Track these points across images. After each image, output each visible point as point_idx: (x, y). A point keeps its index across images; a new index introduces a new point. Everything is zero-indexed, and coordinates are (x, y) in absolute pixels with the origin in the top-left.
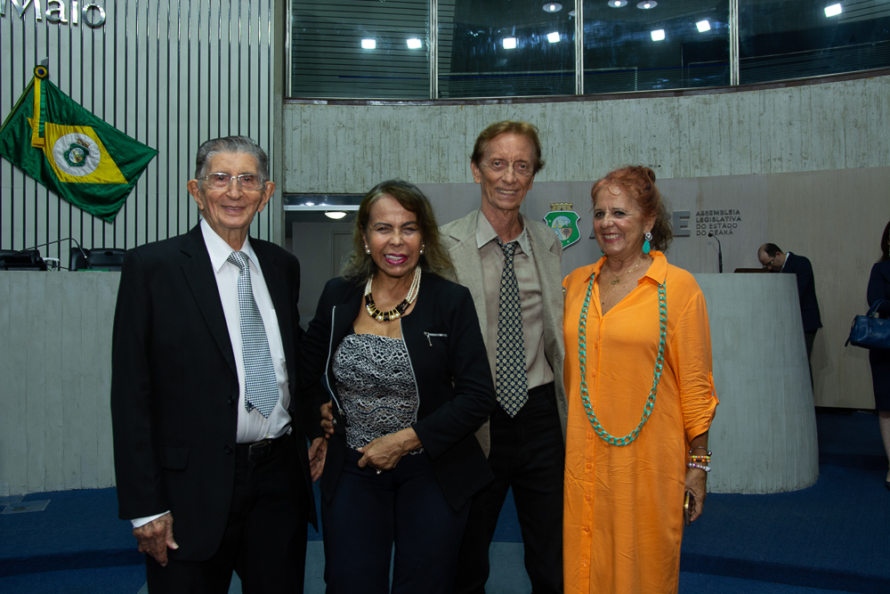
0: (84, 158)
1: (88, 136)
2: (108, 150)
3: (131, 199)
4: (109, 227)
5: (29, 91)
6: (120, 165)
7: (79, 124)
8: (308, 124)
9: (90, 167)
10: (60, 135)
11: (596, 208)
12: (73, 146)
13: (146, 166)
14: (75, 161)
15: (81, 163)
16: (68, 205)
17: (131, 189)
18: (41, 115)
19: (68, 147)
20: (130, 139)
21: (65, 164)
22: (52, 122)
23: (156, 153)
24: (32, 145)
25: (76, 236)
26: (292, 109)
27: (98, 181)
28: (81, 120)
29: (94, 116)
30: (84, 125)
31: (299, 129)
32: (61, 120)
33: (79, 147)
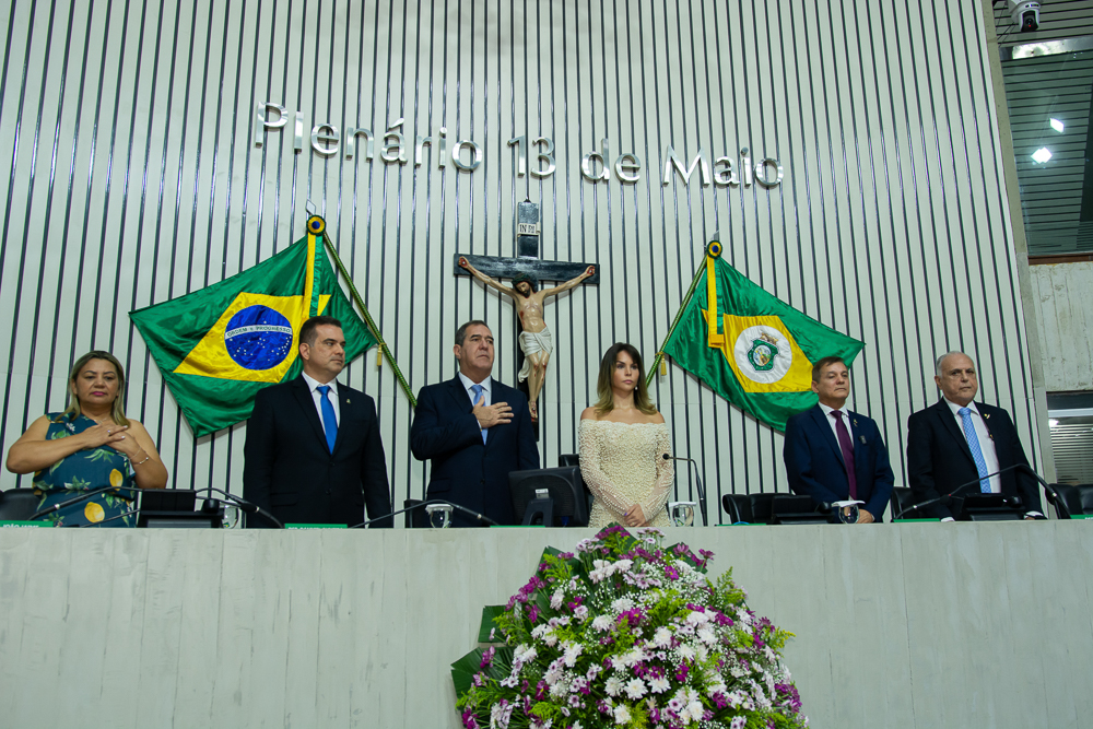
0: (772, 358)
2: (801, 346)
5: (699, 277)
7: (761, 314)
8: (1063, 291)
9: (779, 370)
10: (739, 330)
12: (756, 343)
14: (761, 364)
15: (768, 366)
18: (717, 305)
19: (751, 344)
20: (825, 329)
21: (749, 367)
22: (730, 313)
23: (861, 345)
24: (710, 345)
28: (763, 308)
29: (778, 301)
30: (768, 314)
31: (1051, 299)
32: (741, 311)
33: (764, 344)
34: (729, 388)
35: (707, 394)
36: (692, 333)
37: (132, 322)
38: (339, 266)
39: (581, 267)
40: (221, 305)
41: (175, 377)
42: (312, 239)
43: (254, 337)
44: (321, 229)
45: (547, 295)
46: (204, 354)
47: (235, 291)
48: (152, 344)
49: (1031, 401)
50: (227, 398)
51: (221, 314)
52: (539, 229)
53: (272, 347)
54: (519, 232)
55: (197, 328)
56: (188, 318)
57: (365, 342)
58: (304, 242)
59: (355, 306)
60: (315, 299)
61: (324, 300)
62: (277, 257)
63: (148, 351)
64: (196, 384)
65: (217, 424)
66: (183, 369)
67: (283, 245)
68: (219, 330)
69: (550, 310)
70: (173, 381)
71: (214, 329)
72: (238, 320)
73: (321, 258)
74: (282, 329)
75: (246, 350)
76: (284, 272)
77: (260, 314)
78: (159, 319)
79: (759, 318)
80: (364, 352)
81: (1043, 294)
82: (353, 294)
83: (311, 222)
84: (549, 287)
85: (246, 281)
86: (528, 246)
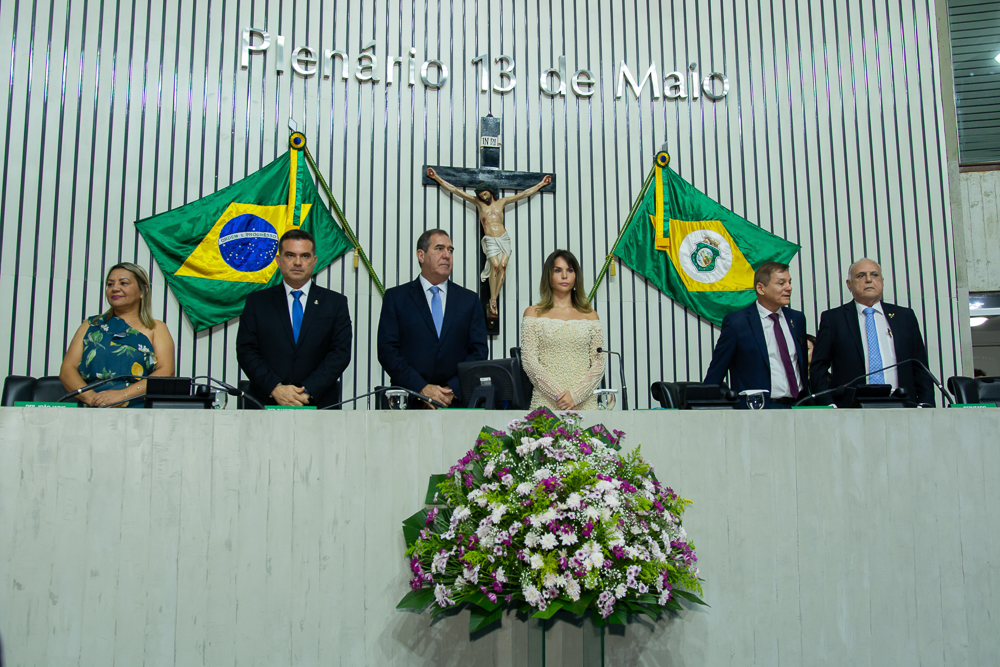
0: (714, 260)
1: (715, 233)
2: (741, 249)
5: (648, 185)
7: (705, 219)
8: (992, 197)
9: (720, 271)
10: (684, 234)
12: (700, 246)
14: (703, 265)
15: (710, 267)
16: (697, 320)
18: (664, 211)
19: (695, 247)
20: (764, 233)
21: (692, 268)
22: (676, 218)
23: (797, 248)
24: (656, 248)
26: (967, 179)
28: (707, 213)
29: (721, 207)
30: (711, 219)
31: (980, 205)
32: (686, 216)
33: (706, 247)
34: (673, 287)
35: (653, 293)
36: (640, 237)
37: (137, 231)
38: (319, 178)
39: (538, 177)
40: (215, 215)
41: (176, 278)
42: (294, 153)
43: (245, 242)
44: (302, 144)
45: (507, 203)
46: (201, 258)
47: (227, 202)
48: (155, 249)
49: (954, 301)
50: (221, 297)
51: (215, 222)
52: (500, 142)
53: (261, 251)
54: (481, 144)
55: (194, 235)
56: (186, 227)
57: (343, 246)
58: (287, 157)
59: (334, 214)
60: (297, 208)
61: (306, 209)
62: (263, 170)
63: (152, 256)
64: (196, 285)
65: (214, 320)
66: (183, 271)
67: (268, 159)
68: (214, 237)
69: (510, 216)
70: (175, 282)
71: (209, 235)
72: (230, 228)
73: (303, 171)
74: (269, 235)
75: (239, 255)
76: (270, 184)
77: (249, 222)
78: (161, 227)
79: (703, 223)
80: (342, 255)
81: (972, 200)
82: (332, 203)
83: (293, 137)
84: (510, 195)
85: (235, 192)
86: (490, 157)
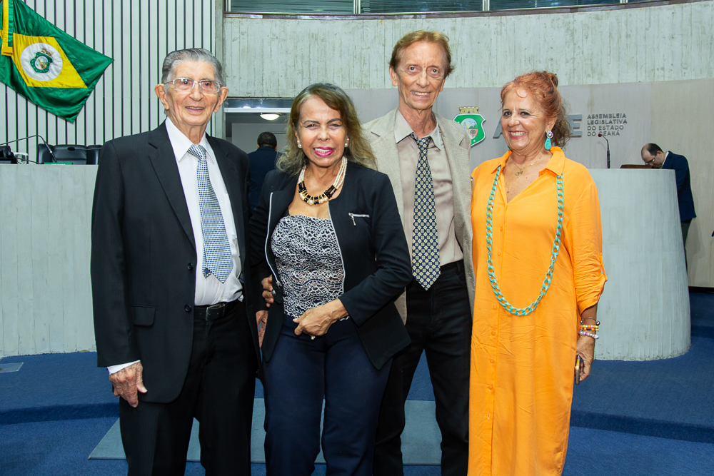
0: (48, 65)
1: (51, 45)
2: (69, 58)
3: (90, 101)
4: (71, 126)
6: (80, 72)
7: (43, 35)
8: (245, 36)
9: (54, 74)
10: (27, 45)
11: (505, 108)
12: (38, 54)
13: (102, 73)
14: (40, 68)
15: (46, 70)
16: (35, 107)
17: (90, 92)
18: (10, 27)
19: (34, 56)
20: (88, 49)
21: (31, 70)
22: (19, 33)
23: (112, 60)
24: (2, 54)
25: (42, 133)
26: (231, 23)
27: (60, 86)
28: (45, 31)
29: (56, 28)
30: (47, 36)
31: (238, 40)
32: (27, 32)
33: (44, 55)
34: (16, 83)
79: (41, 38)
81: (233, 37)
